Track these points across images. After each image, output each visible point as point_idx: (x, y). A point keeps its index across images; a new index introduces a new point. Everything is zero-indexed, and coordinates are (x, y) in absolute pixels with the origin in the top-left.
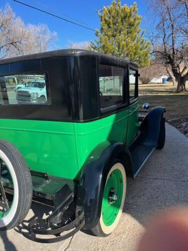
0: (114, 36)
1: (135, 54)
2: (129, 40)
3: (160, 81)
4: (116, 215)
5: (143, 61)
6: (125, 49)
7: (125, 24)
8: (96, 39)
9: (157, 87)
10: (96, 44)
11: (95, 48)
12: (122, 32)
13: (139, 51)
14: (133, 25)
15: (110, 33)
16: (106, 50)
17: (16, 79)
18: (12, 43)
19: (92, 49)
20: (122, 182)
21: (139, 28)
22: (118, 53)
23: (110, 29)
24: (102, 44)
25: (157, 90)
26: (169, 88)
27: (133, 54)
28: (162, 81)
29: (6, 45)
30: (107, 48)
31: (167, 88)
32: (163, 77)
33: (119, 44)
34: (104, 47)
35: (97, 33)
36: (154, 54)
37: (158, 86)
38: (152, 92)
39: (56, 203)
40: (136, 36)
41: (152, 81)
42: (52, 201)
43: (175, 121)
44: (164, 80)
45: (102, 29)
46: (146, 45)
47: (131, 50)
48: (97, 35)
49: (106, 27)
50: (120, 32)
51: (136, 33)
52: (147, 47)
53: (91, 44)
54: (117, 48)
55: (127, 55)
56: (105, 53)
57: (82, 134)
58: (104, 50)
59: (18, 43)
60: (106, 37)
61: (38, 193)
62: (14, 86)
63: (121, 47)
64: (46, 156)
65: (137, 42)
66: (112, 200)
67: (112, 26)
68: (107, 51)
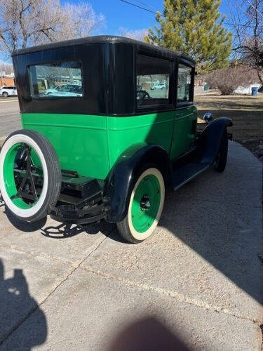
0: (182, 22)
1: (209, 49)
2: (202, 28)
3: (248, 91)
4: (149, 225)
5: (219, 59)
6: (196, 41)
7: (197, 5)
8: (157, 26)
9: (241, 100)
10: (156, 34)
11: (154, 39)
12: (193, 17)
13: (215, 45)
14: (209, 8)
15: (176, 18)
16: (169, 41)
17: (46, 81)
18: (42, 31)
19: (151, 41)
20: (159, 192)
21: (218, 12)
22: (186, 47)
23: (176, 12)
24: (164, 34)
25: (241, 103)
26: (259, 101)
27: (206, 49)
28: (251, 92)
29: (34, 33)
30: (170, 39)
31: (257, 101)
32: (253, 86)
33: (188, 34)
34: (166, 37)
35: (159, 17)
36: (239, 50)
37: (244, 98)
38: (232, 105)
39: (83, 194)
40: (212, 22)
41: (236, 91)
42: (80, 192)
43: (251, 142)
44: (253, 90)
45: (166, 12)
46: (225, 37)
47: (204, 43)
48: (158, 20)
49: (170, 9)
50: (190, 17)
51: (213, 20)
52: (227, 39)
53: (148, 33)
54: (184, 40)
55: (198, 50)
56: (168, 47)
57: (115, 129)
58: (166, 41)
59: (50, 31)
60: (171, 23)
61: (67, 184)
62: (43, 91)
63: (190, 38)
64: (77, 158)
65: (214, 32)
66: (146, 207)
67: (179, 8)
68: (171, 43)
